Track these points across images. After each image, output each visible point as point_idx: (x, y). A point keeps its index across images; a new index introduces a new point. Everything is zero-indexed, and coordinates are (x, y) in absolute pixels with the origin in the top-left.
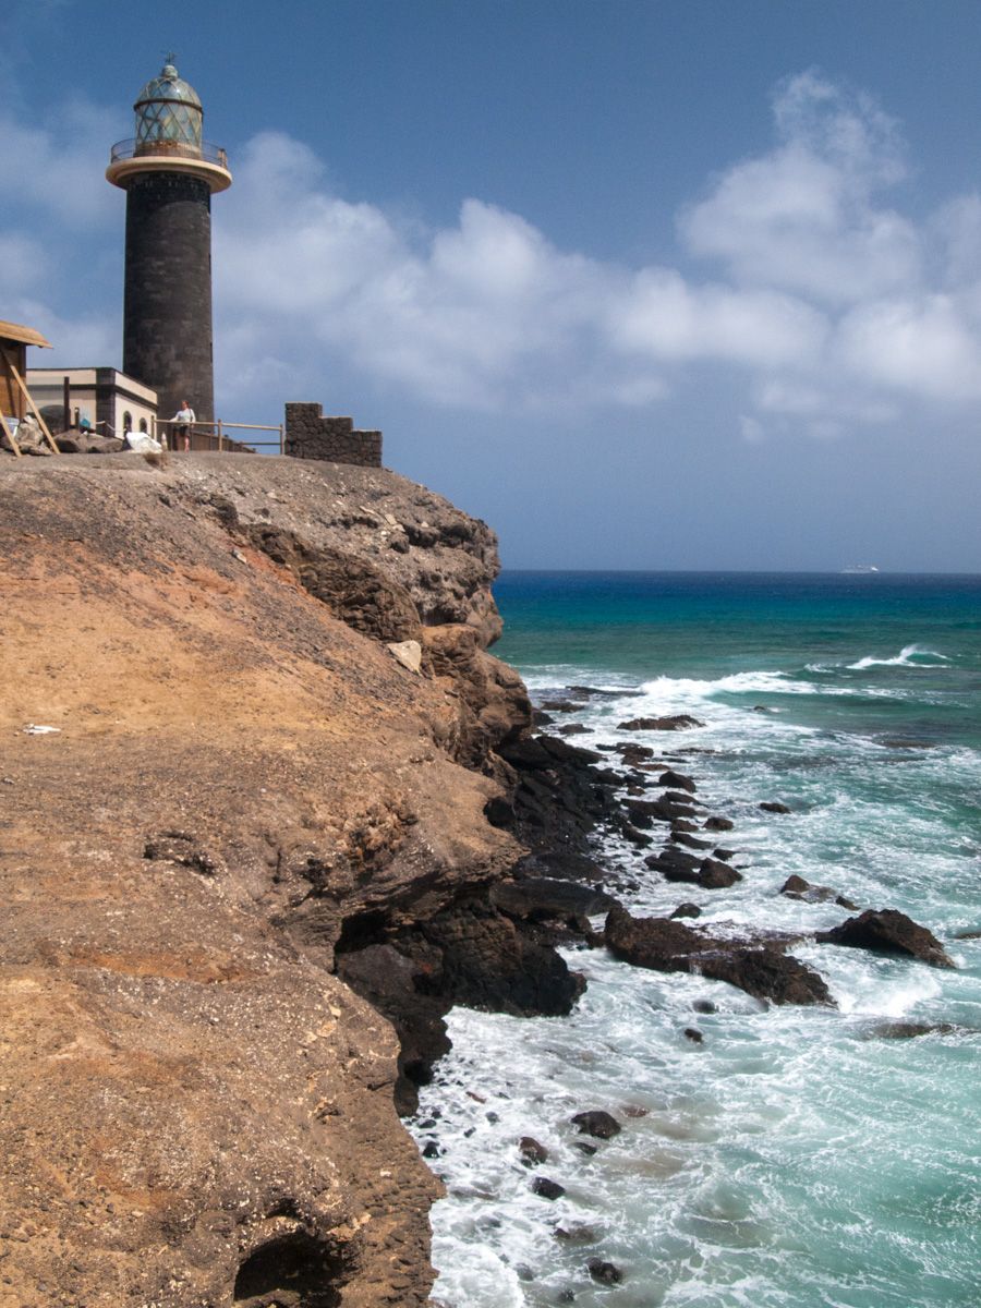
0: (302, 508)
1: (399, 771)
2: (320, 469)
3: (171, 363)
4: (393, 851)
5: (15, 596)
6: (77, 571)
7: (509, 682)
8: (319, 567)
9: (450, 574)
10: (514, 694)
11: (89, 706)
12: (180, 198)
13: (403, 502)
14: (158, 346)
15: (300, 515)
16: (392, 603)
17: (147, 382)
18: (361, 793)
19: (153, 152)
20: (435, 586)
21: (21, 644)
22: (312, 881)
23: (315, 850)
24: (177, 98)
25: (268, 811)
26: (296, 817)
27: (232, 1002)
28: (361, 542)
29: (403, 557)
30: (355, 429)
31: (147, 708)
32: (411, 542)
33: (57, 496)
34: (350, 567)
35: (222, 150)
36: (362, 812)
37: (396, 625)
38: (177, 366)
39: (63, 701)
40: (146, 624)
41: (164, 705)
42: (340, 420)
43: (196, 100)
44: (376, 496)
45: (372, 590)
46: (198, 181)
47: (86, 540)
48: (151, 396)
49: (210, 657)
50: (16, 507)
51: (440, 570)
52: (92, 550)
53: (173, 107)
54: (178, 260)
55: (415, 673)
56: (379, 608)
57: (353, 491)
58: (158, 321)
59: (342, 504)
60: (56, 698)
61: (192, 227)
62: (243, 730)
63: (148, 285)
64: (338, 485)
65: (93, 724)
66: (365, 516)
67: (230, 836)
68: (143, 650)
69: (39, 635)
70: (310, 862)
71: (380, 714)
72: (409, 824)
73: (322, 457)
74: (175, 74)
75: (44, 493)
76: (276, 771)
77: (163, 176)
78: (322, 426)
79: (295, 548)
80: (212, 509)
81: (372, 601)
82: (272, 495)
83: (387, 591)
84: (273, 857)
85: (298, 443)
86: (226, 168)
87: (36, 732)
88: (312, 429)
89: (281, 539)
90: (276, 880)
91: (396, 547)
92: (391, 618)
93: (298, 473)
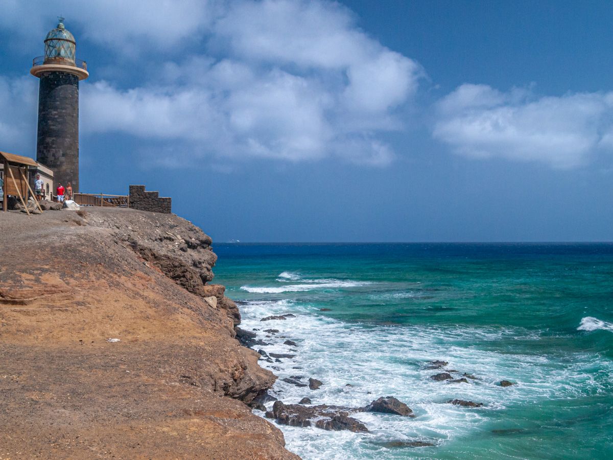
0: (143, 234)
1: (239, 351)
2: (147, 215)
3: (60, 158)
4: (241, 379)
5: (89, 289)
6: (104, 277)
7: (231, 306)
8: (162, 262)
9: (205, 260)
10: (233, 311)
11: (126, 331)
12: (65, 83)
13: (183, 229)
14: (54, 150)
15: (142, 237)
16: (192, 277)
17: (49, 166)
18: (231, 359)
19: (53, 62)
20: (200, 266)
21: (97, 308)
22: (225, 390)
23: (225, 380)
24: (64, 38)
25: (209, 367)
26: (217, 369)
27: (244, 424)
28: (168, 247)
29: (185, 253)
30: (159, 197)
31: (145, 331)
32: (188, 247)
33: (87, 246)
34: (174, 262)
35: (85, 62)
36: (233, 366)
37: (194, 286)
38: (63, 159)
39: (117, 329)
40: (134, 298)
41: (151, 329)
42: (153, 193)
43: (74, 40)
44: (172, 227)
45: (183, 272)
46: (73, 76)
47: (102, 264)
48: (50, 172)
49: (159, 310)
50: (74, 251)
51: (201, 259)
52: (106, 268)
53: (62, 41)
54: (64, 111)
55: (215, 309)
56: (187, 279)
57: (162, 225)
58: (54, 138)
59: (158, 231)
60: (114, 328)
61: (71, 96)
62: (182, 338)
63: (50, 122)
64: (156, 222)
65: (130, 337)
66: (168, 236)
67: (201, 376)
68: (137, 309)
69: (102, 304)
70: (225, 384)
71: (215, 328)
72: (245, 369)
73: (146, 209)
74: (63, 27)
75: (83, 245)
76: (202, 353)
77: (58, 73)
78: (145, 195)
79: (152, 255)
80: (128, 243)
81: (184, 276)
82: (130, 228)
83: (190, 272)
84: (213, 383)
85: (135, 203)
86: (86, 70)
87: (113, 341)
88: (141, 197)
89: (146, 251)
90: (215, 390)
91: (182, 249)
92: (192, 283)
93: (139, 218)
